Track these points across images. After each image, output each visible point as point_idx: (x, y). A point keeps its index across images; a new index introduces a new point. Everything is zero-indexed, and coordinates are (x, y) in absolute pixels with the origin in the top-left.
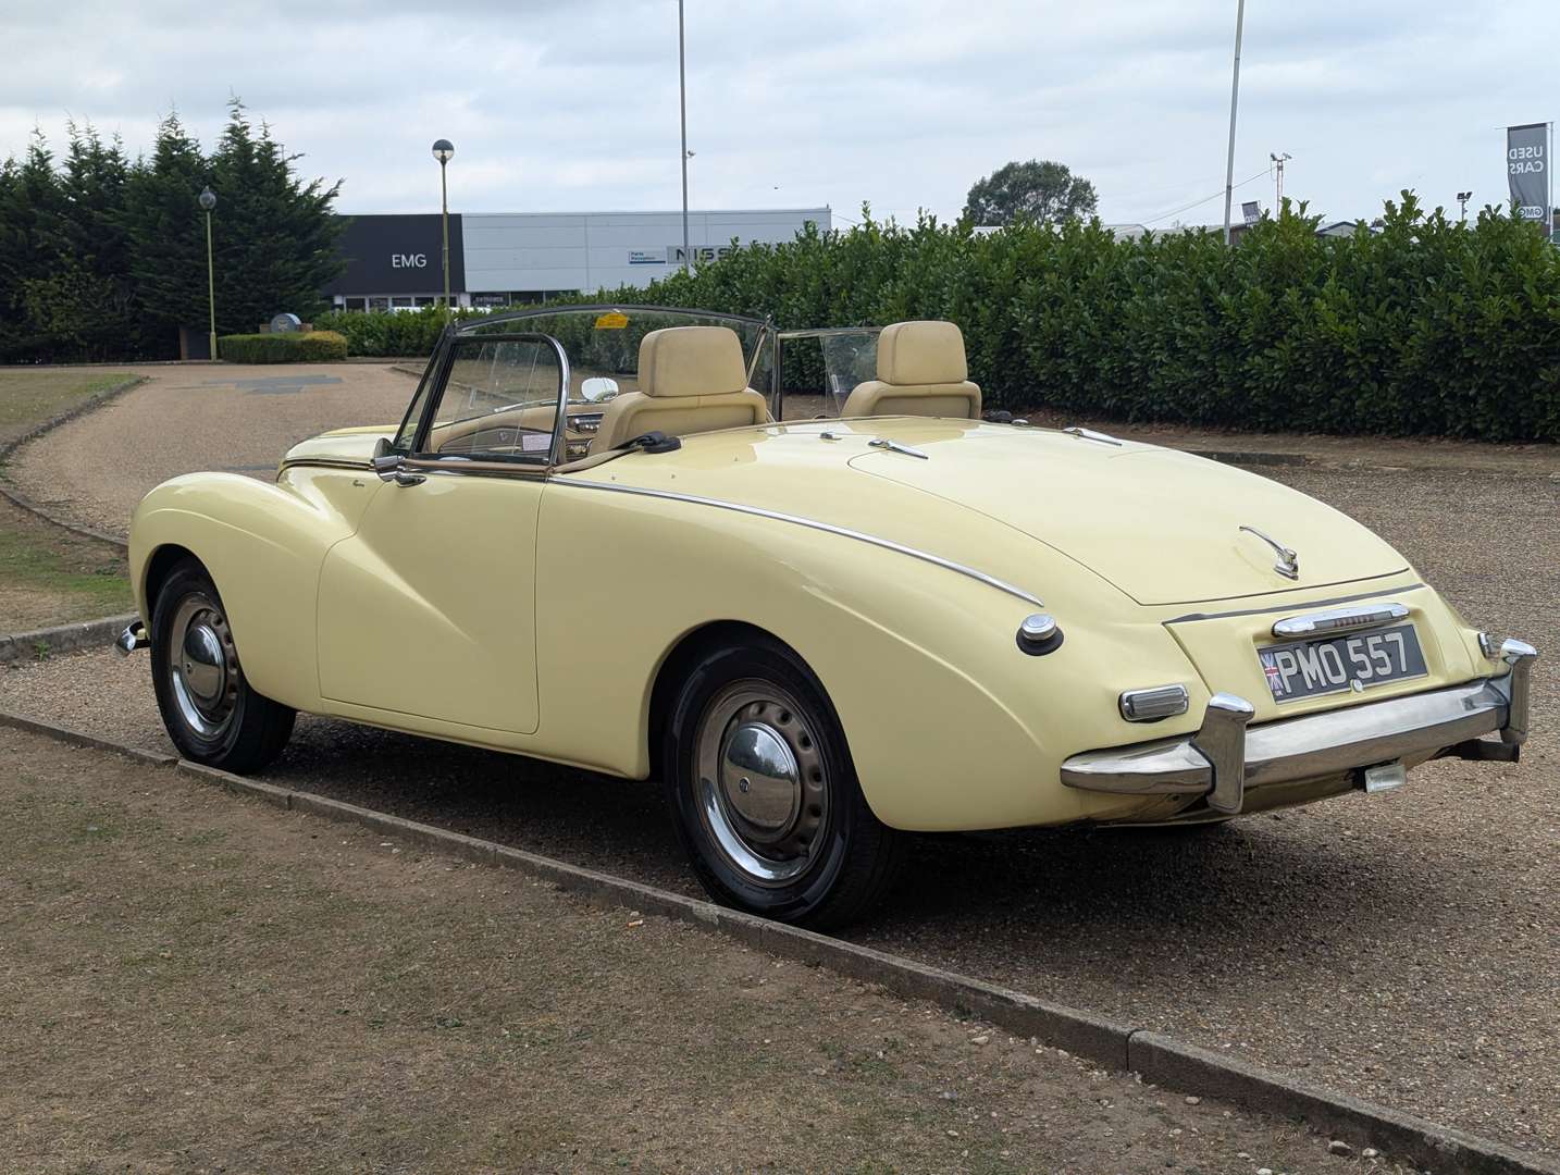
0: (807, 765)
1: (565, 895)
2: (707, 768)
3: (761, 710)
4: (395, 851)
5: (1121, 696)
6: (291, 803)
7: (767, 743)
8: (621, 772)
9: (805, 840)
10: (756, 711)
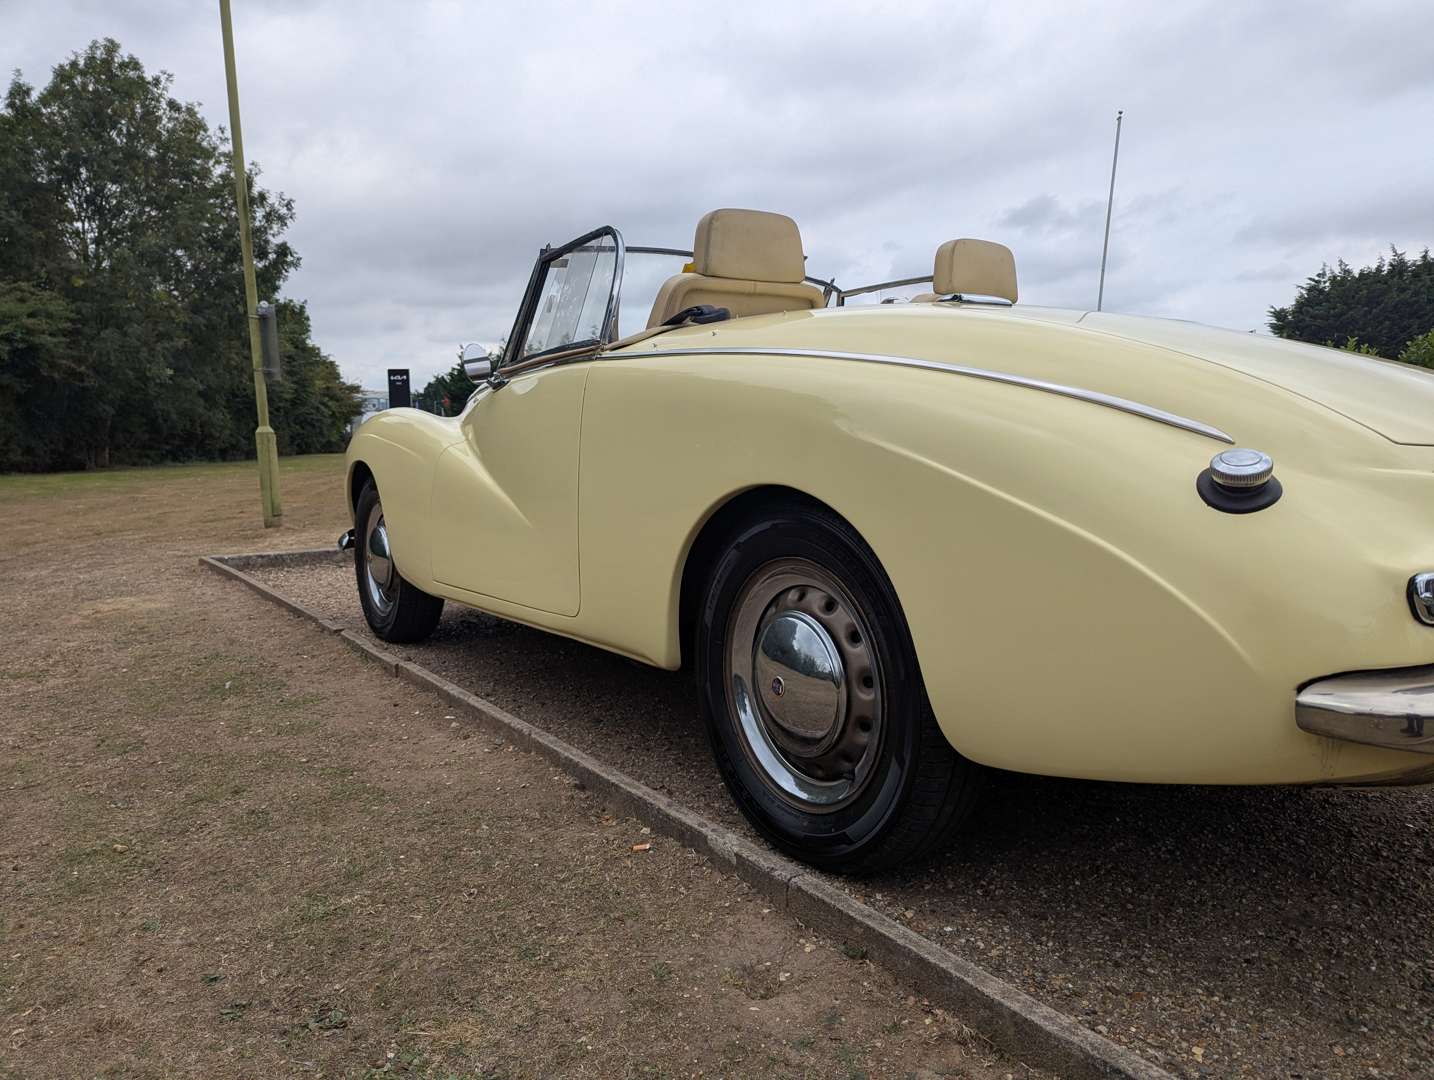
0: (855, 665)
1: (583, 796)
2: (740, 662)
3: (802, 597)
4: (454, 724)
5: (1412, 582)
6: (397, 671)
7: (809, 638)
8: (651, 661)
9: (851, 757)
10: (796, 597)
